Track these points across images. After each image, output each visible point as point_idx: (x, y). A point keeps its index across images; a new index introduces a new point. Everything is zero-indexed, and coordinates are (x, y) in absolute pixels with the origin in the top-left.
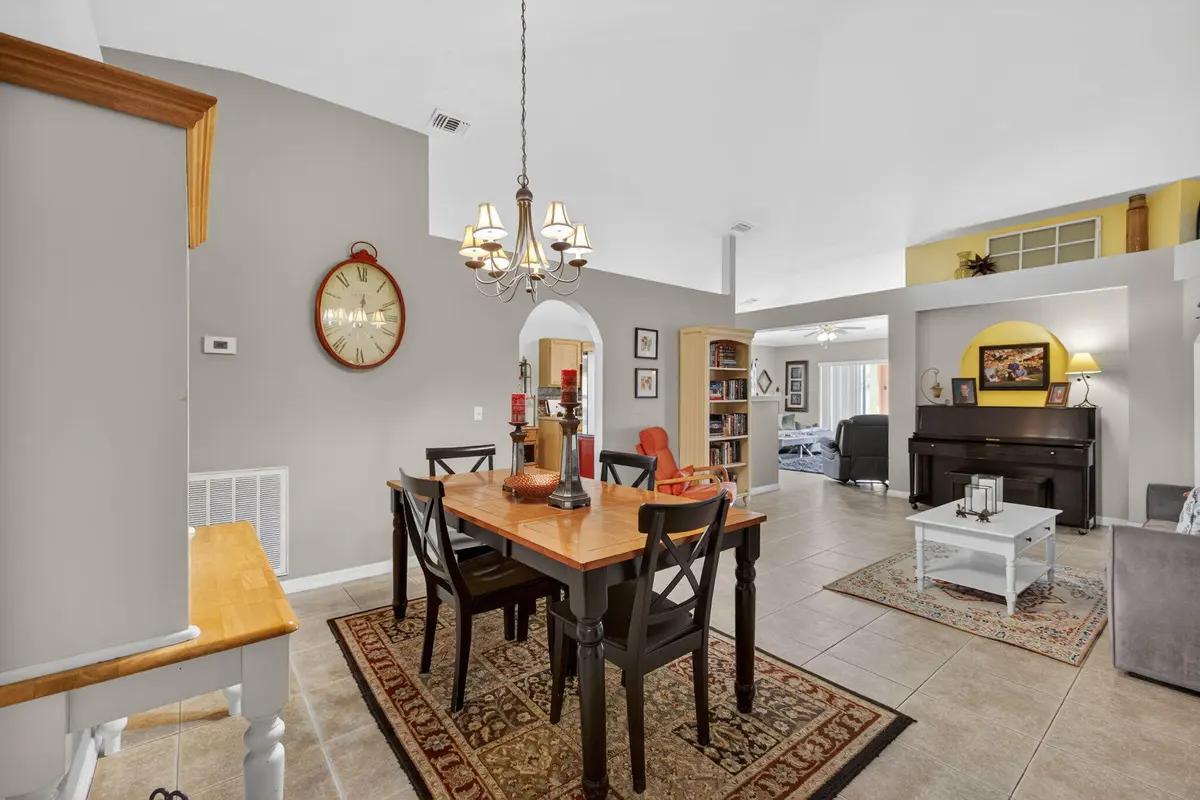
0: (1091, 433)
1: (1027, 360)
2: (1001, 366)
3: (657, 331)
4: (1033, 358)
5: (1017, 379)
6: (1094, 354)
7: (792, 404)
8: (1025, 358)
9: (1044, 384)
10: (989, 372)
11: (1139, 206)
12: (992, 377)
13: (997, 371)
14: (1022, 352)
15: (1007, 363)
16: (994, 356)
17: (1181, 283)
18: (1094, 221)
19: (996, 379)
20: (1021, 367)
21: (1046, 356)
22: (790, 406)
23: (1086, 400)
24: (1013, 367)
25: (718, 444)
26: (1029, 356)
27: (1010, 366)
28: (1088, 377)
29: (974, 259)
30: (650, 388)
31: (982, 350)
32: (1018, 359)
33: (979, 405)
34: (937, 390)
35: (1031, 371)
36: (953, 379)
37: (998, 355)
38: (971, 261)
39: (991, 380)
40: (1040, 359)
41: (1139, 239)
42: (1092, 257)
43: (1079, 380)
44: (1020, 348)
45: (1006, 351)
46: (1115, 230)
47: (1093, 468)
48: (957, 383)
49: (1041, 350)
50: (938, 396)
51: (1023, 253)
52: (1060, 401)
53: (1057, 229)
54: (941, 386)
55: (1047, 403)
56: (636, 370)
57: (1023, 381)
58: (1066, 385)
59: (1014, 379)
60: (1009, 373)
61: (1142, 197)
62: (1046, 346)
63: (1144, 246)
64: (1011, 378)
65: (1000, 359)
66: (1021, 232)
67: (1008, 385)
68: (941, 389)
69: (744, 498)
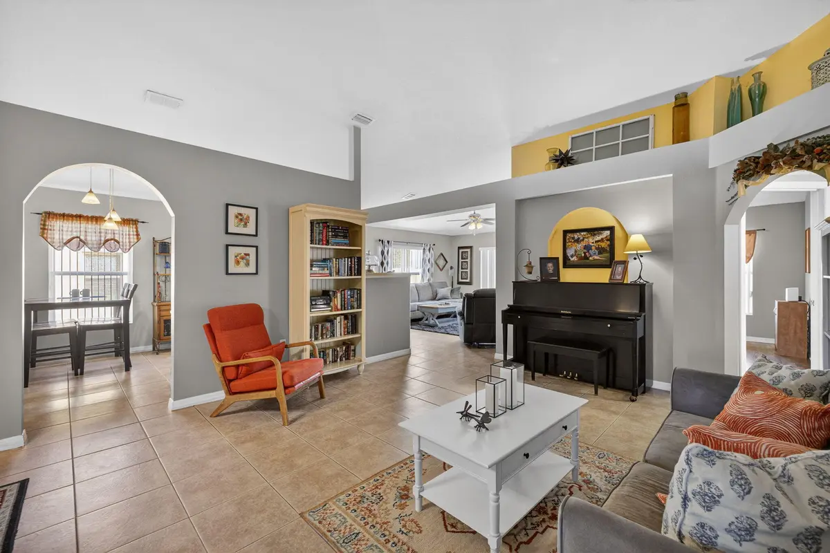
0: (642, 307)
1: (597, 242)
2: (579, 246)
3: (257, 209)
4: (602, 240)
5: (591, 258)
6: (646, 236)
7: (462, 279)
8: (597, 239)
9: (610, 263)
10: (570, 252)
11: (682, 104)
12: (572, 256)
13: (576, 251)
14: (594, 235)
15: (583, 244)
16: (573, 238)
17: (714, 169)
18: (648, 119)
19: (574, 259)
20: (593, 248)
21: (611, 239)
22: (460, 280)
23: (640, 277)
24: (588, 248)
25: (333, 318)
26: (598, 238)
27: (585, 247)
28: (642, 256)
29: (558, 153)
30: (247, 264)
31: (565, 232)
32: (591, 240)
33: (562, 280)
34: (530, 267)
35: (601, 251)
36: (541, 259)
37: (576, 237)
38: (556, 156)
39: (572, 259)
40: (607, 240)
41: (682, 133)
42: (648, 149)
43: (635, 259)
44: (593, 231)
45: (582, 233)
46: (664, 126)
47: (643, 339)
48: (544, 261)
49: (608, 232)
50: (530, 273)
51: (596, 149)
52: (619, 277)
53: (621, 126)
54: (533, 264)
55: (610, 279)
56: (227, 246)
57: (595, 260)
58: (625, 263)
59: (588, 259)
60: (585, 253)
61: (685, 95)
62: (611, 229)
63: (686, 138)
64: (586, 258)
65: (578, 241)
66: (594, 131)
67: (584, 263)
68: (532, 267)
69: (358, 366)
